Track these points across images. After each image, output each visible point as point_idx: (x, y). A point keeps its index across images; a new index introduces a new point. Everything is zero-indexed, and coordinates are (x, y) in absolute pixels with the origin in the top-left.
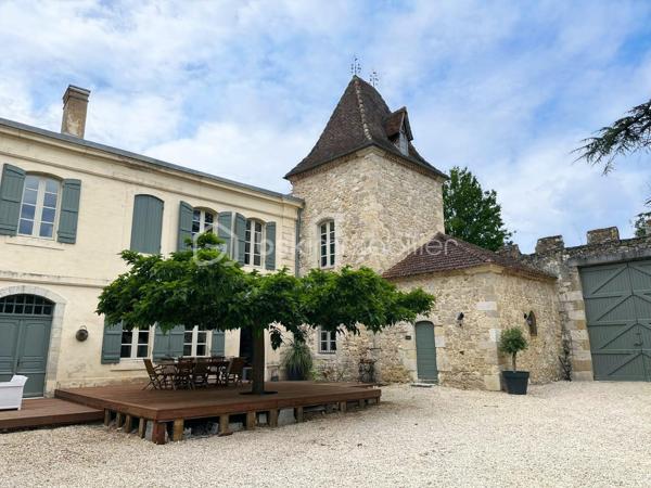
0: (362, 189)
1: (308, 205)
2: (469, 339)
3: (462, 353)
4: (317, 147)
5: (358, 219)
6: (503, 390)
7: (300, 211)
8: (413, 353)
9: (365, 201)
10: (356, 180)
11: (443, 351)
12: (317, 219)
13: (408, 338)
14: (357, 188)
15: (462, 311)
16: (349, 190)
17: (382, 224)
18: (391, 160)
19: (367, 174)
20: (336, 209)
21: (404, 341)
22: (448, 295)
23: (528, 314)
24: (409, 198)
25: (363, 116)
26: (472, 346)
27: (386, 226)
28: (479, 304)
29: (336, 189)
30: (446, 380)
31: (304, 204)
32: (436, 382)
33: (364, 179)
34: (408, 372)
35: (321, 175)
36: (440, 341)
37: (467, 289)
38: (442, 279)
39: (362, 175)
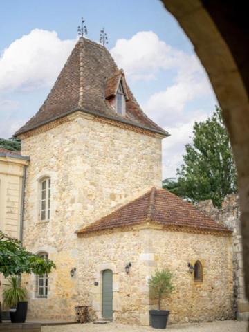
0: (71, 150)
1: (32, 162)
2: (133, 284)
3: (128, 295)
4: (44, 106)
5: (67, 178)
6: (150, 325)
7: (25, 167)
8: (99, 296)
9: (73, 162)
10: (67, 142)
11: (117, 294)
12: (38, 176)
13: (96, 284)
14: (68, 149)
15: (131, 261)
16: (62, 150)
17: (88, 182)
18: (101, 122)
19: (76, 136)
20: (52, 168)
21: (93, 286)
22: (123, 248)
23: (193, 264)
24: (121, 157)
25: (81, 79)
26: (135, 290)
27: (92, 184)
28: (141, 255)
29: (54, 149)
30: (117, 318)
31: (29, 161)
32: (111, 320)
33: (74, 141)
34: (95, 311)
35: (43, 135)
36: (116, 286)
37: (135, 243)
38: (120, 234)
39: (72, 137)
